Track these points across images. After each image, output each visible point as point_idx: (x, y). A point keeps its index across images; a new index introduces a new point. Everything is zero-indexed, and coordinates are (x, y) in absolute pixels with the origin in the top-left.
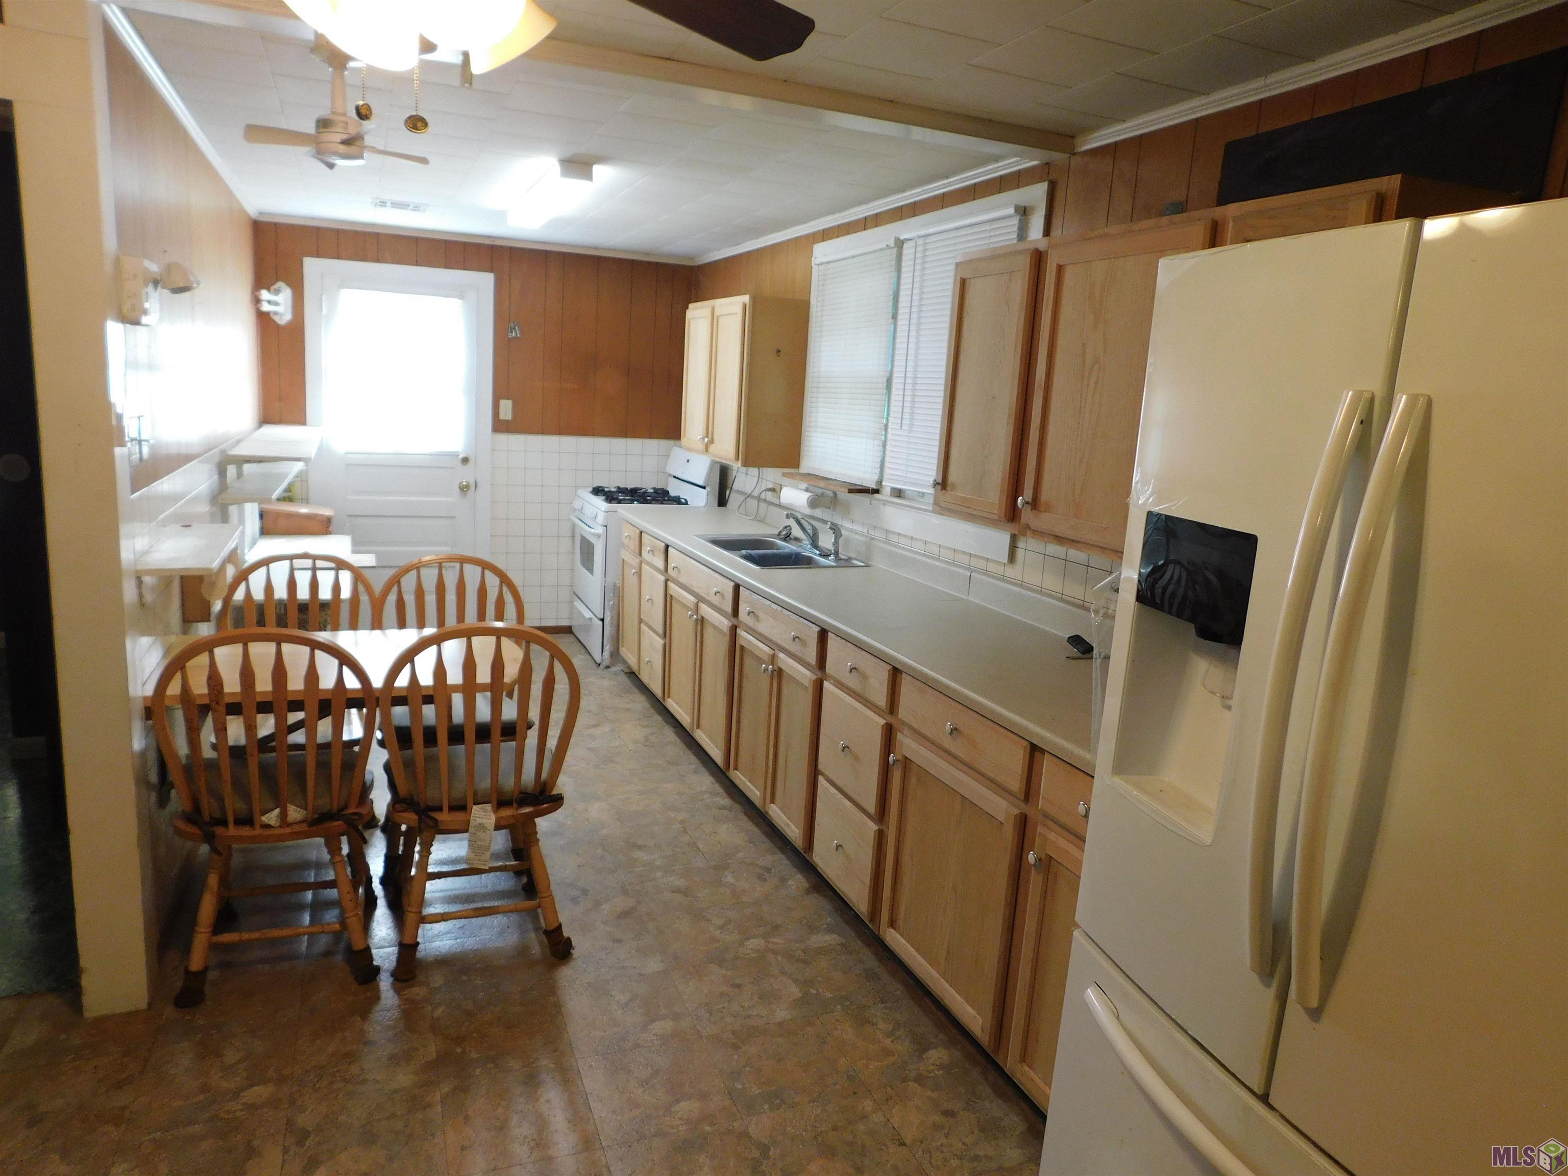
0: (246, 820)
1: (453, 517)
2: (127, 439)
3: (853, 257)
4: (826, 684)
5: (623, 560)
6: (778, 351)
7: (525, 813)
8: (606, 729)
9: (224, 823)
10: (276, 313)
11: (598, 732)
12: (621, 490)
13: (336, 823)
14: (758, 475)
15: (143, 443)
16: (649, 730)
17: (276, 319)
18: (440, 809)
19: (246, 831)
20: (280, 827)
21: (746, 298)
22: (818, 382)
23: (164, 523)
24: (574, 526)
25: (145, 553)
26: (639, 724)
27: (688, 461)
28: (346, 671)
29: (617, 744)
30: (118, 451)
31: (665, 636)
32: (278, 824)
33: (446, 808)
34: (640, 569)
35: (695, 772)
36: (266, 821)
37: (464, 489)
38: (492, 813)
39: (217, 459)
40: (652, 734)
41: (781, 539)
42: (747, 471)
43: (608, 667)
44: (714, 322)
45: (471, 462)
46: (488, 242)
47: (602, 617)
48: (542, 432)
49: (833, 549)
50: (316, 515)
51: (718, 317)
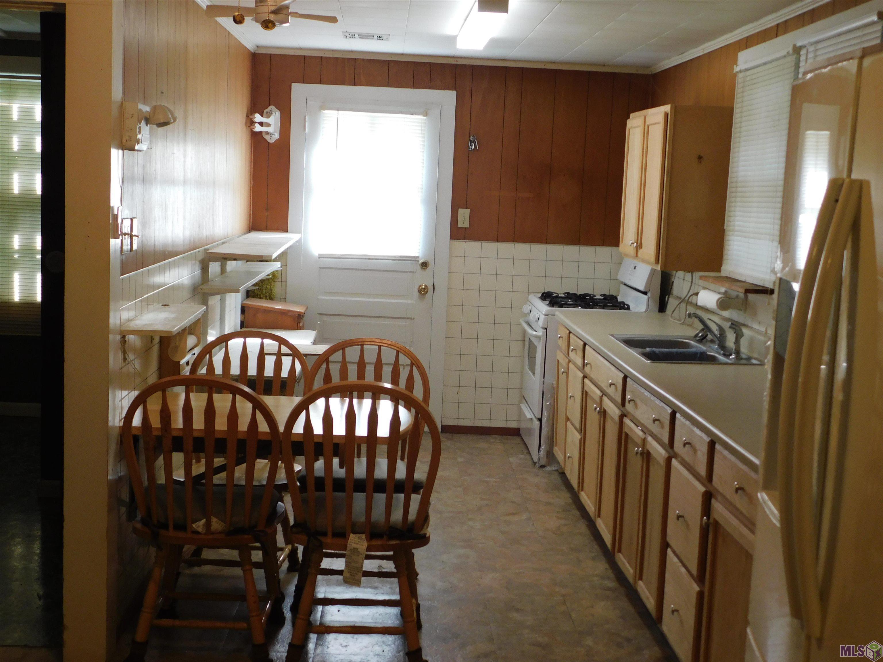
0: (181, 527)
1: (411, 319)
2: (120, 233)
3: (765, 64)
4: (674, 462)
5: (558, 361)
6: (700, 158)
7: (392, 544)
8: (524, 517)
9: (165, 526)
10: (267, 133)
11: (515, 518)
12: (569, 296)
13: (246, 536)
14: (690, 280)
15: (134, 237)
16: (562, 522)
17: (267, 137)
18: (325, 534)
19: (181, 534)
20: (205, 534)
21: (667, 108)
22: (736, 187)
23: (148, 302)
24: (525, 332)
25: (129, 320)
26: (556, 517)
27: (635, 268)
28: (259, 416)
29: (529, 530)
30: (115, 243)
31: (581, 432)
32: (204, 532)
33: (330, 534)
34: (568, 369)
35: (594, 559)
36: (196, 528)
37: (423, 291)
38: (365, 541)
39: (201, 257)
40: (565, 525)
41: (697, 340)
42: (684, 275)
43: (543, 467)
44: (646, 130)
45: (430, 267)
46: (452, 62)
47: (540, 417)
48: (498, 239)
49: (734, 348)
50: (289, 311)
51: (648, 127)
